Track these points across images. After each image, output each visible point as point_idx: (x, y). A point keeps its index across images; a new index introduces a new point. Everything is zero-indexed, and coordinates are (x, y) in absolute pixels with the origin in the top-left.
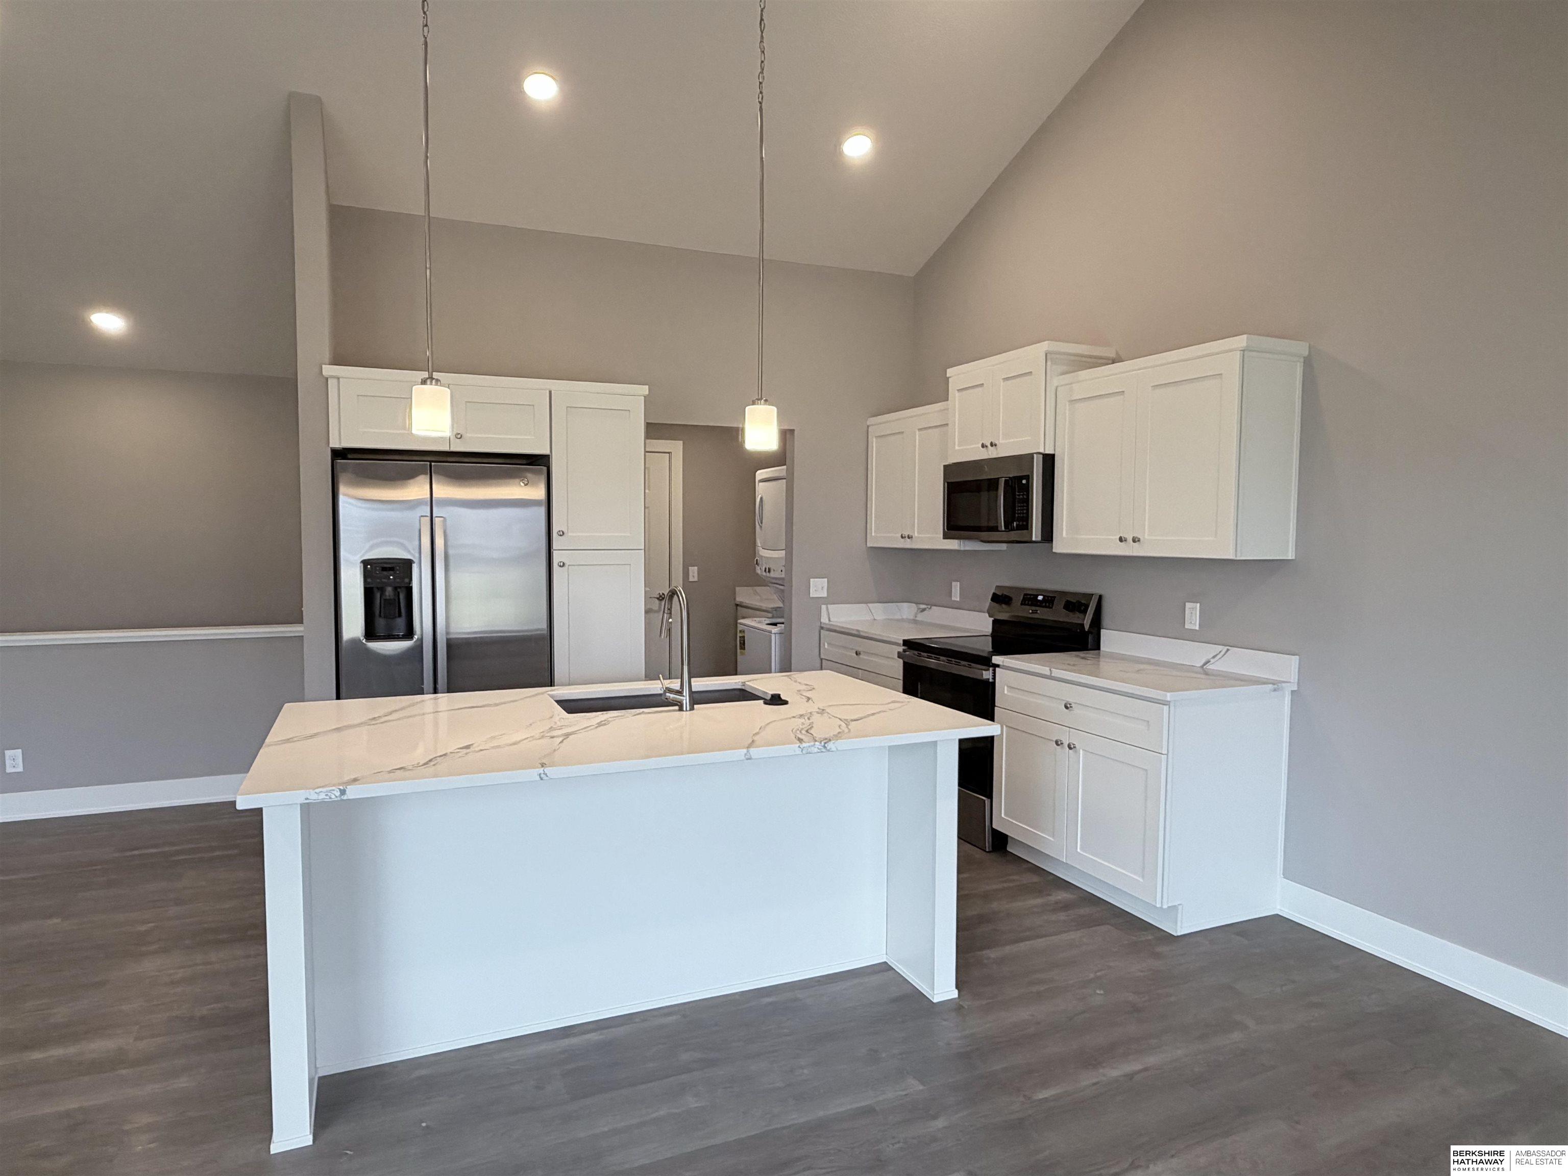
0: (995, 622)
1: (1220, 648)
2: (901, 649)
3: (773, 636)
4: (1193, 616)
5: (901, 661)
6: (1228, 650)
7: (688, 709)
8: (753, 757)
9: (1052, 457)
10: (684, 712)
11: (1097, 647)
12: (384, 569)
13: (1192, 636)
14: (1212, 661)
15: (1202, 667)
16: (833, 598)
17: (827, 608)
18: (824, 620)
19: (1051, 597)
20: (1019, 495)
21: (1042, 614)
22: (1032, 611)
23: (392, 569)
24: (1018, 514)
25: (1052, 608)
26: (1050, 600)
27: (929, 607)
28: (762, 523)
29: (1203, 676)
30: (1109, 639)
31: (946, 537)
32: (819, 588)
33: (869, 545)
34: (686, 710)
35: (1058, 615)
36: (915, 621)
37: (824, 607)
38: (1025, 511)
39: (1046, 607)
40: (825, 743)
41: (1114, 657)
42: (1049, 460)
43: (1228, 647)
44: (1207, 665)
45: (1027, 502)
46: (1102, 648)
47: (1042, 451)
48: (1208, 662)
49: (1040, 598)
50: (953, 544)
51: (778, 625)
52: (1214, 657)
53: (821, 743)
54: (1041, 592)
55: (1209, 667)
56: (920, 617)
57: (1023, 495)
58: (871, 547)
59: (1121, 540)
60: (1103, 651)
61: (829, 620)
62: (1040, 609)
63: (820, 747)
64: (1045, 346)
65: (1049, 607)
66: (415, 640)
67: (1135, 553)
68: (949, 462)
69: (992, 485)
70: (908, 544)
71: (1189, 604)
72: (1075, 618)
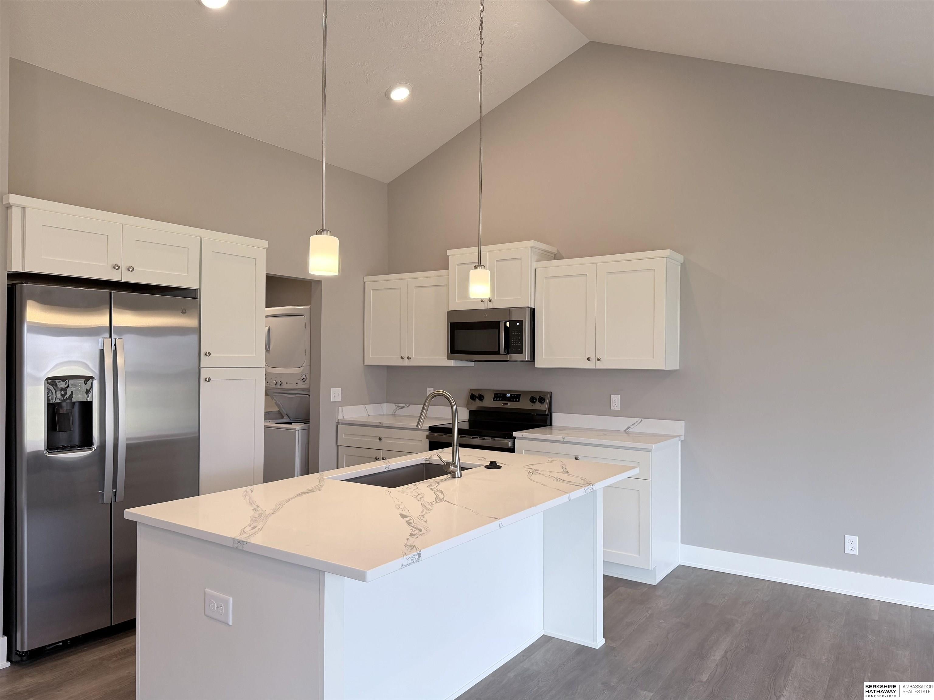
0: (471, 413)
1: (637, 419)
3: (297, 432)
4: (616, 402)
6: (642, 420)
9: (534, 309)
11: (551, 424)
13: (616, 414)
14: (632, 427)
15: (625, 431)
16: (346, 401)
17: (342, 409)
18: (340, 417)
19: (517, 395)
20: (515, 332)
21: (512, 405)
22: (504, 404)
24: (514, 343)
25: (519, 401)
26: (516, 397)
27: (408, 405)
29: (626, 435)
30: (558, 418)
31: (448, 358)
32: (336, 394)
33: (366, 364)
34: (458, 477)
35: (524, 404)
37: (340, 408)
38: (519, 342)
39: (513, 401)
41: (561, 429)
42: (533, 311)
43: (641, 419)
44: (629, 429)
45: (521, 336)
46: (553, 425)
47: (530, 306)
48: (629, 428)
49: (508, 395)
50: (451, 363)
51: (293, 424)
52: (633, 424)
54: (509, 392)
55: (630, 430)
57: (518, 332)
58: (367, 365)
59: (588, 359)
60: (554, 426)
61: (343, 418)
62: (509, 403)
64: (531, 243)
65: (516, 401)
66: (94, 450)
67: (597, 367)
68: (450, 309)
69: (495, 325)
70: (406, 363)
71: (612, 396)
72: (538, 406)
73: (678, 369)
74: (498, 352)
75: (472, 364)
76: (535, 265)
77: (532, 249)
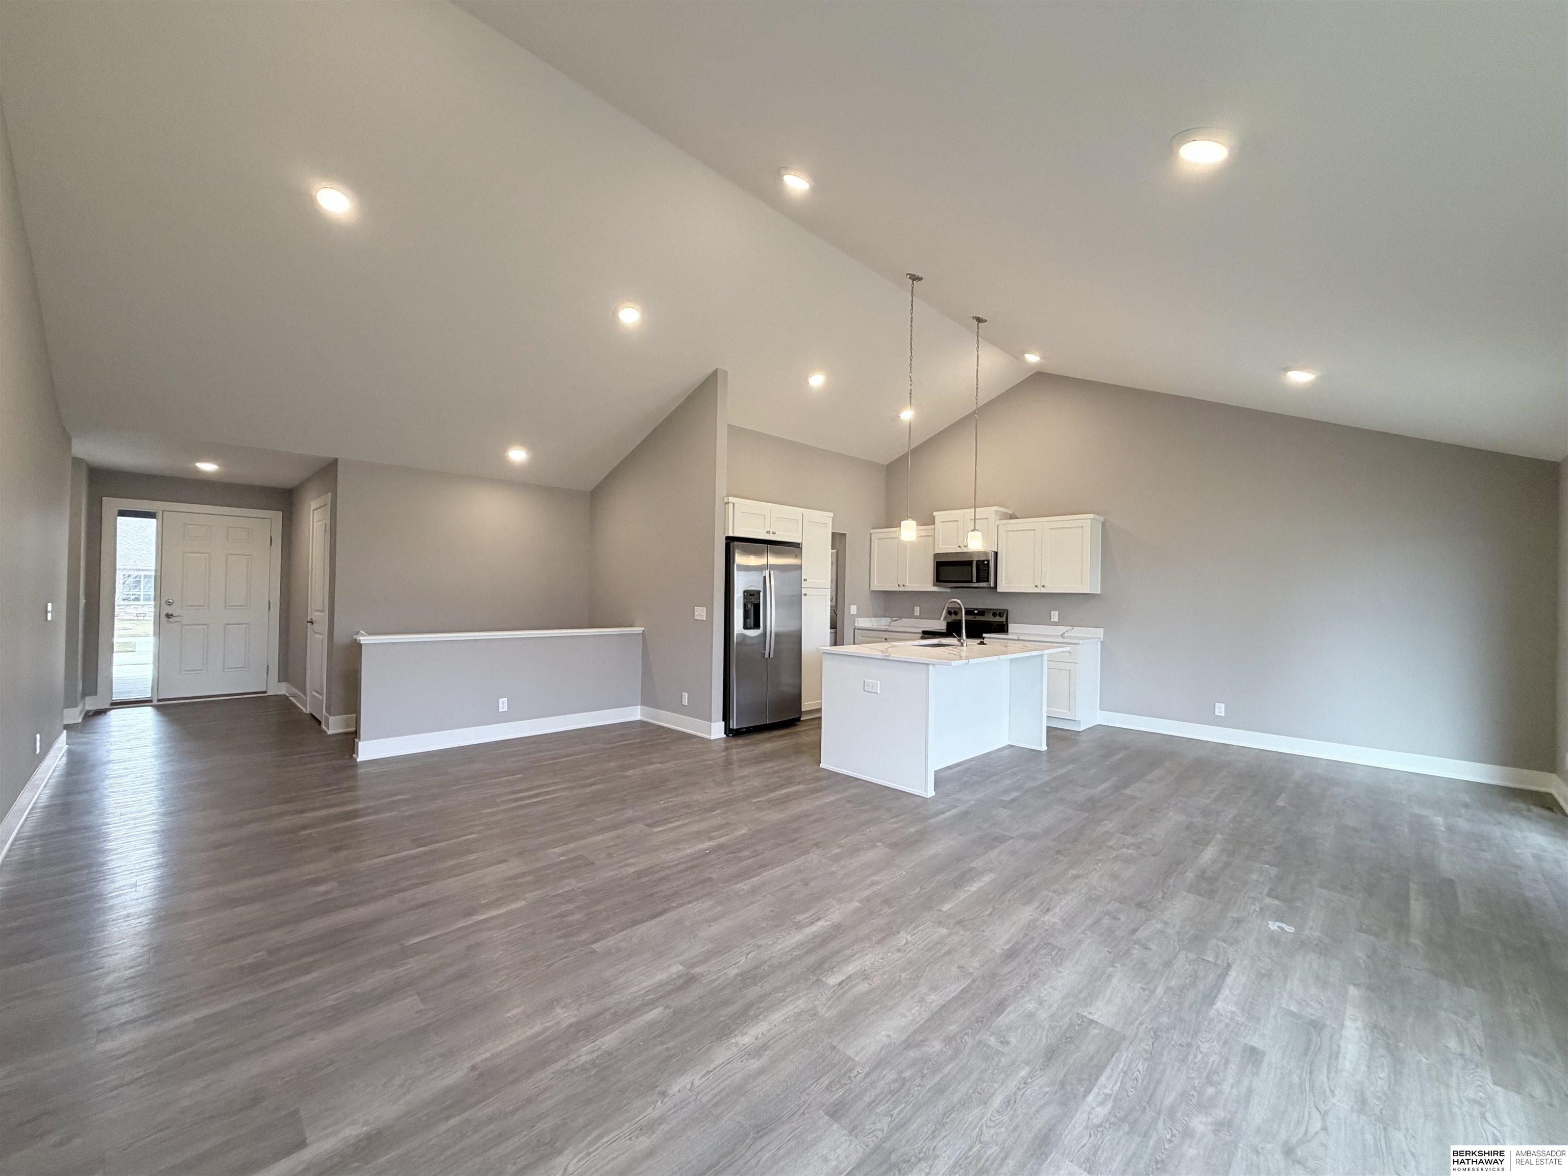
0: (948, 624)
1: (1070, 627)
4: (1055, 616)
9: (997, 552)
11: (1007, 631)
12: (751, 595)
13: (1055, 624)
14: (1066, 633)
15: (1061, 636)
16: (860, 615)
17: (859, 620)
18: (856, 625)
20: (983, 568)
21: (979, 618)
22: (973, 617)
23: (753, 595)
24: (983, 576)
25: (984, 615)
26: (982, 612)
27: (900, 619)
29: (1062, 639)
30: (1012, 627)
31: (934, 585)
32: (854, 609)
35: (989, 618)
37: (857, 619)
38: (987, 575)
39: (980, 615)
41: (1015, 634)
42: (996, 554)
43: (1074, 627)
45: (988, 571)
46: (1009, 631)
47: (992, 550)
48: (1064, 633)
49: (976, 612)
50: (935, 589)
52: (1068, 631)
54: (976, 609)
55: (1065, 635)
57: (986, 568)
58: (872, 590)
59: (1036, 586)
61: (858, 626)
62: (977, 617)
64: (996, 508)
65: (982, 616)
66: (761, 630)
67: (1042, 592)
68: (936, 552)
69: (970, 563)
70: (902, 589)
71: (1052, 612)
72: (998, 619)
73: (1099, 593)
74: (971, 581)
75: (949, 590)
76: (998, 522)
77: (995, 512)
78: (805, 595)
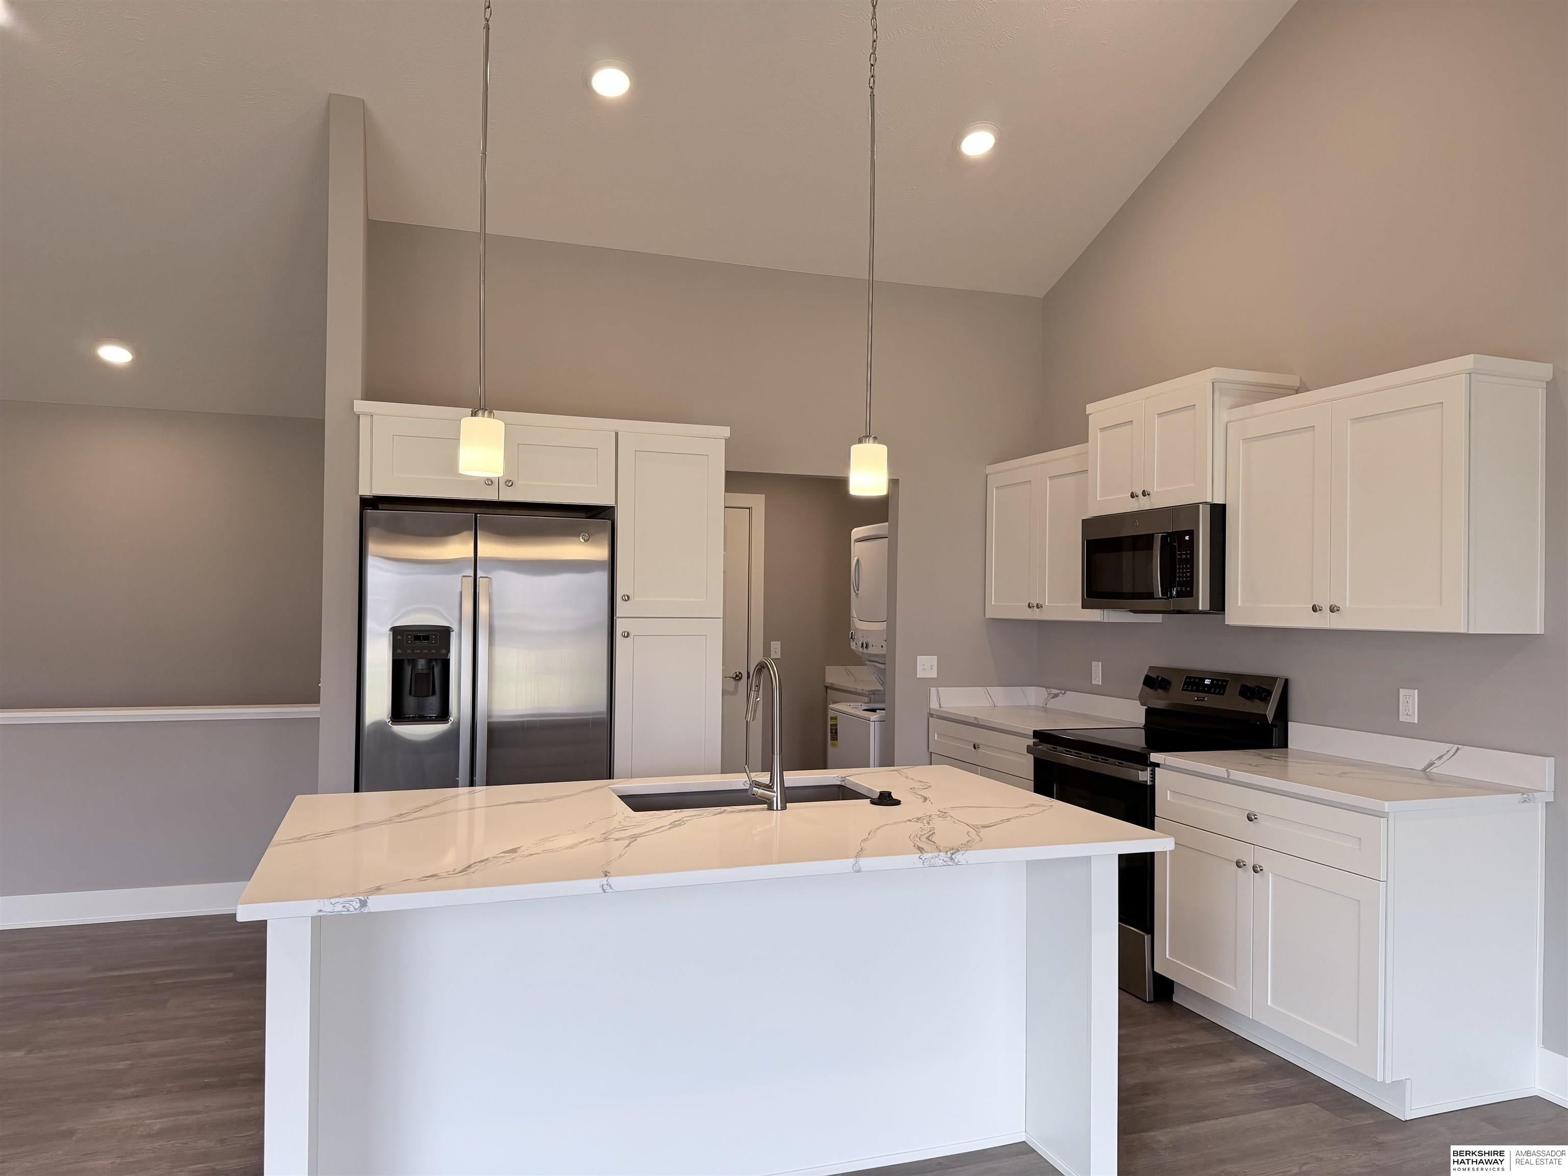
0: (1150, 712)
1: (1447, 746)
2: (1031, 742)
3: (872, 724)
4: (1410, 705)
5: (1031, 757)
6: (1458, 749)
7: (779, 808)
8: (863, 869)
9: (1223, 507)
10: (775, 811)
11: (1285, 745)
12: (417, 638)
13: (1408, 732)
14: (1438, 763)
15: (1424, 770)
16: (946, 678)
17: (938, 692)
18: (934, 705)
19: (1223, 681)
20: (1181, 555)
21: (1209, 701)
22: (1198, 698)
23: (426, 638)
24: (1179, 577)
25: (1223, 694)
26: (1221, 683)
27: (1063, 692)
28: (858, 590)
29: (1426, 782)
30: (1299, 733)
31: (1086, 605)
32: (927, 667)
33: (987, 616)
34: (777, 810)
35: (1232, 702)
36: (1045, 709)
37: (933, 690)
38: (1188, 574)
39: (1214, 693)
40: (953, 854)
41: (1306, 756)
42: (1219, 513)
43: (1456, 746)
44: (1431, 768)
45: (1191, 562)
46: (1289, 747)
47: (1209, 500)
48: (1431, 764)
49: (1207, 682)
50: (1095, 615)
51: (877, 711)
52: (1440, 758)
53: (946, 854)
54: (1208, 674)
55: (1434, 770)
56: (1053, 704)
57: (1186, 554)
58: (990, 619)
59: (1315, 609)
60: (1291, 749)
61: (940, 707)
62: (1207, 696)
63: (945, 859)
64: (1215, 372)
65: (1219, 694)
66: (450, 723)
67: (1334, 626)
68: (1085, 515)
70: (1035, 615)
72: (1251, 707)
73: (1544, 631)
74: (1150, 596)
76: (1224, 416)
77: (1216, 384)
78: (627, 635)
